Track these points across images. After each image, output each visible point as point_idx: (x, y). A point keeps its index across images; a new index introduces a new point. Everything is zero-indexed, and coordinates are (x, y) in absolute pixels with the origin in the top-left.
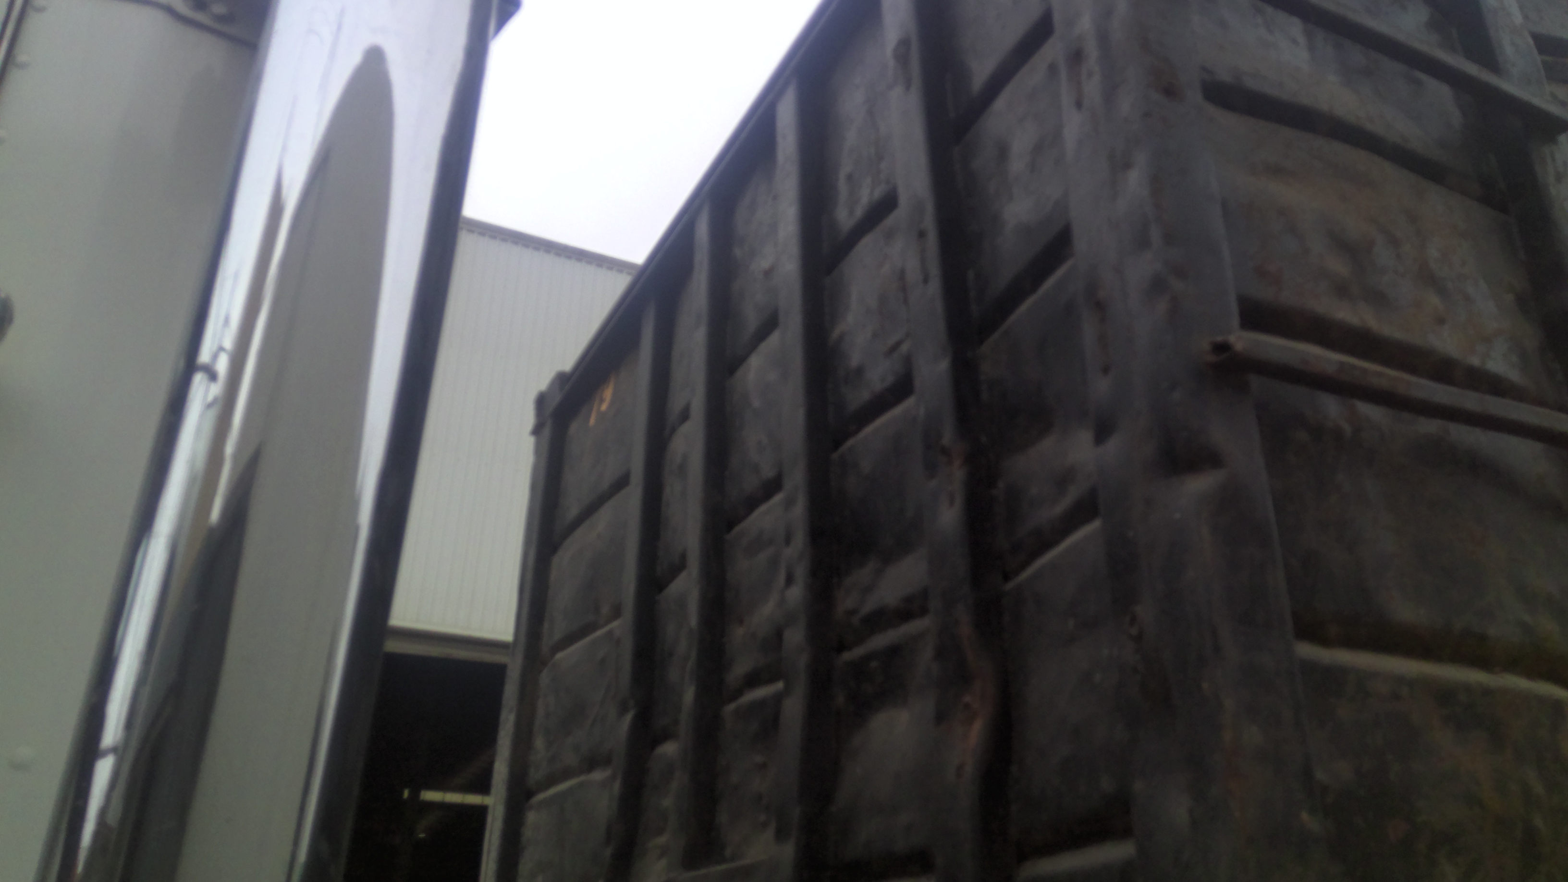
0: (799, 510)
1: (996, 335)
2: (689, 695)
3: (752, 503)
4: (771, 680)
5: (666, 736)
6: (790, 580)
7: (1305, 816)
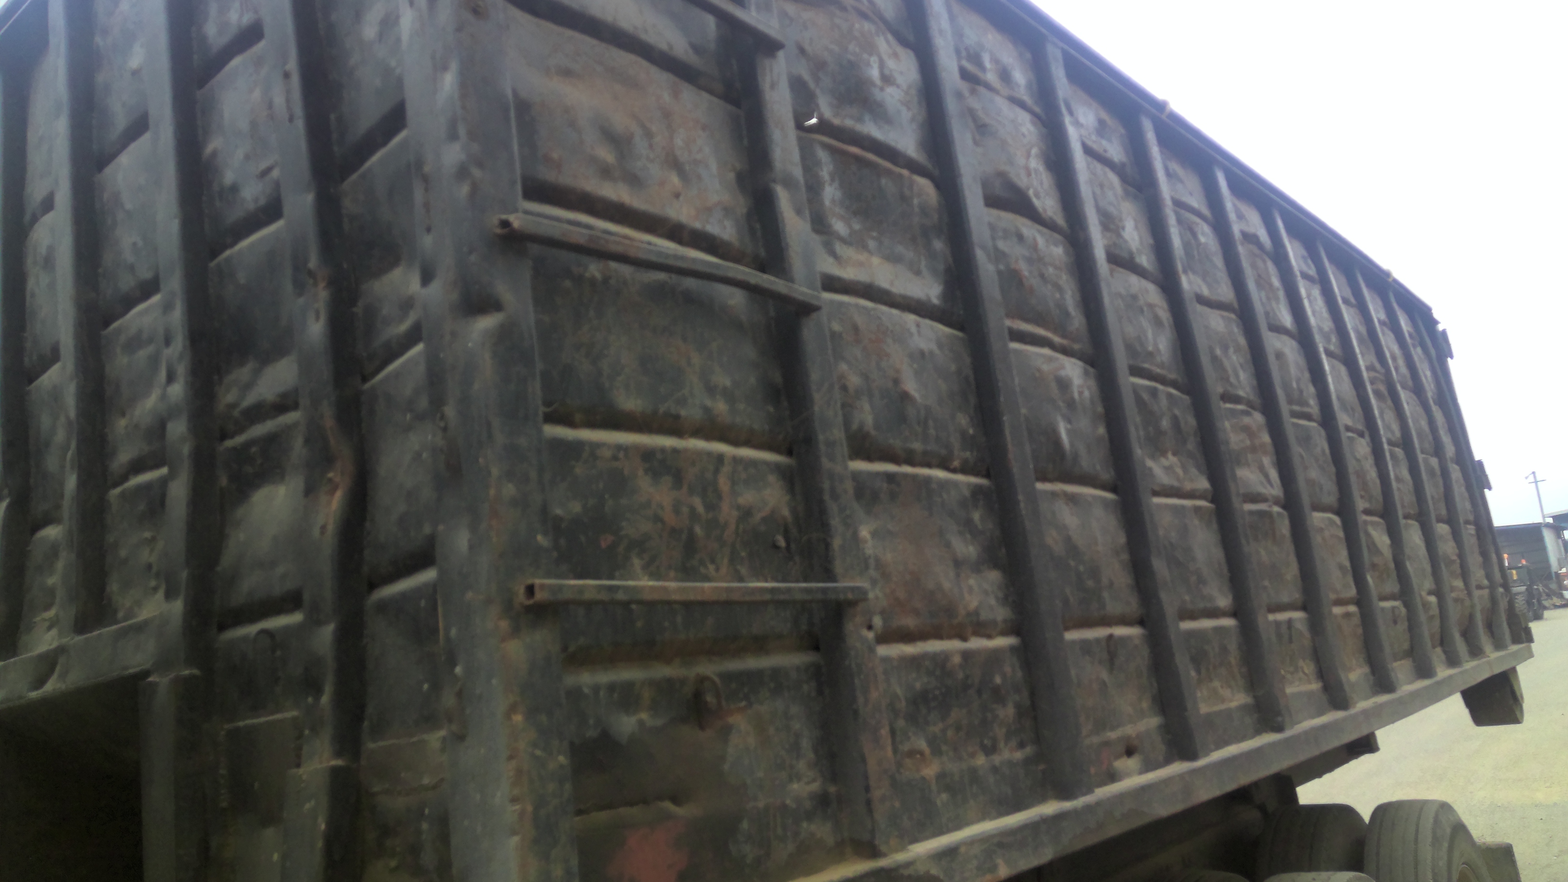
0: (177, 315)
1: (354, 177)
2: (71, 482)
3: (129, 302)
4: (157, 466)
5: (47, 521)
6: (171, 378)
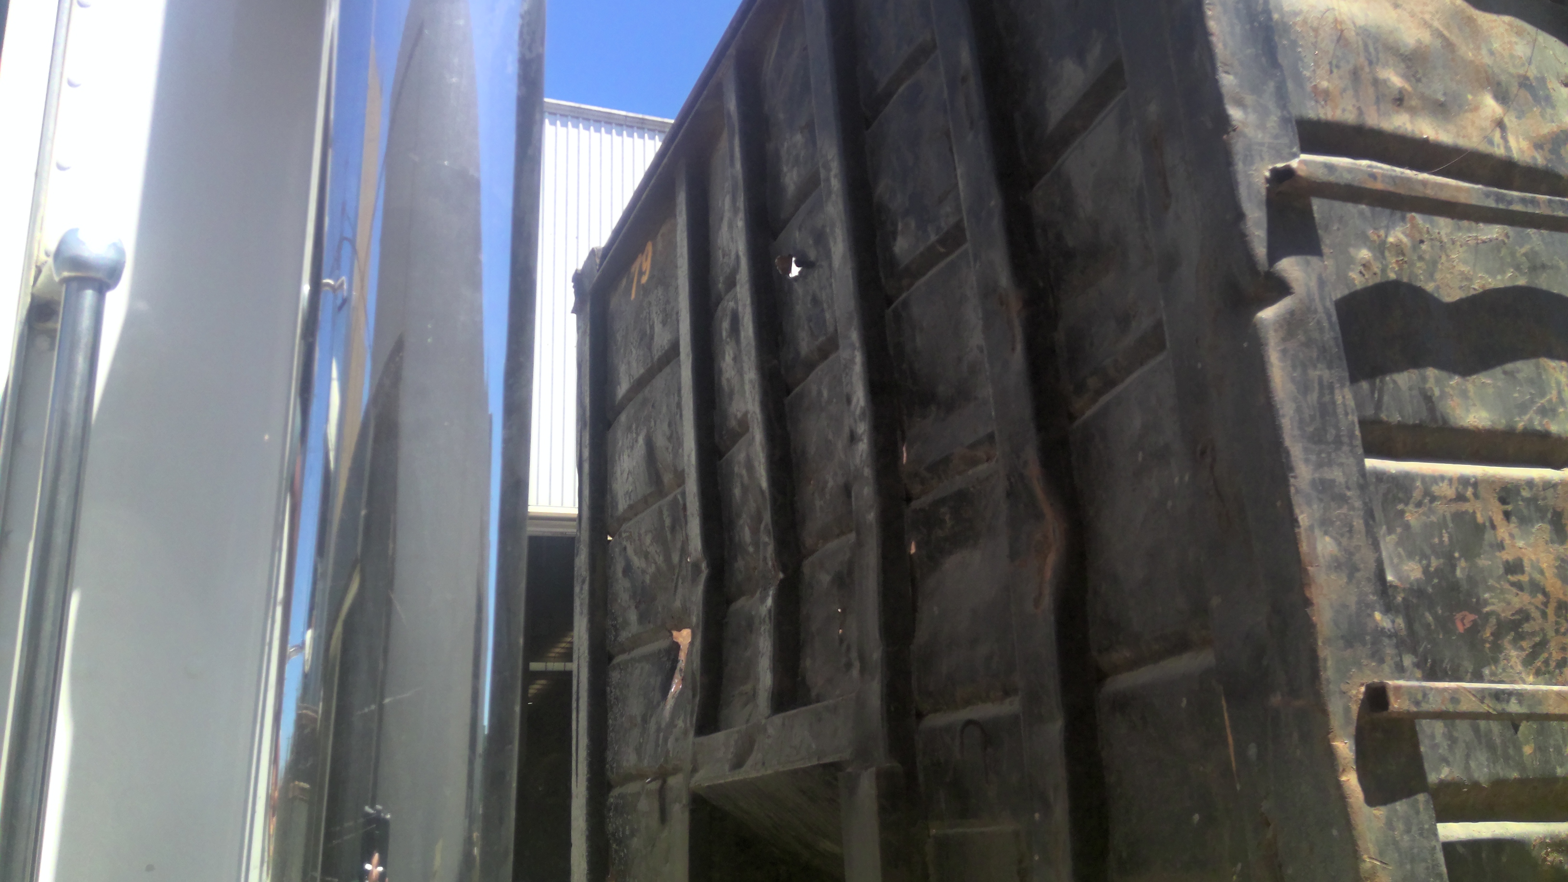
0: (857, 369)
1: (1047, 177)
3: (809, 365)
4: (844, 533)
7: (1378, 616)
